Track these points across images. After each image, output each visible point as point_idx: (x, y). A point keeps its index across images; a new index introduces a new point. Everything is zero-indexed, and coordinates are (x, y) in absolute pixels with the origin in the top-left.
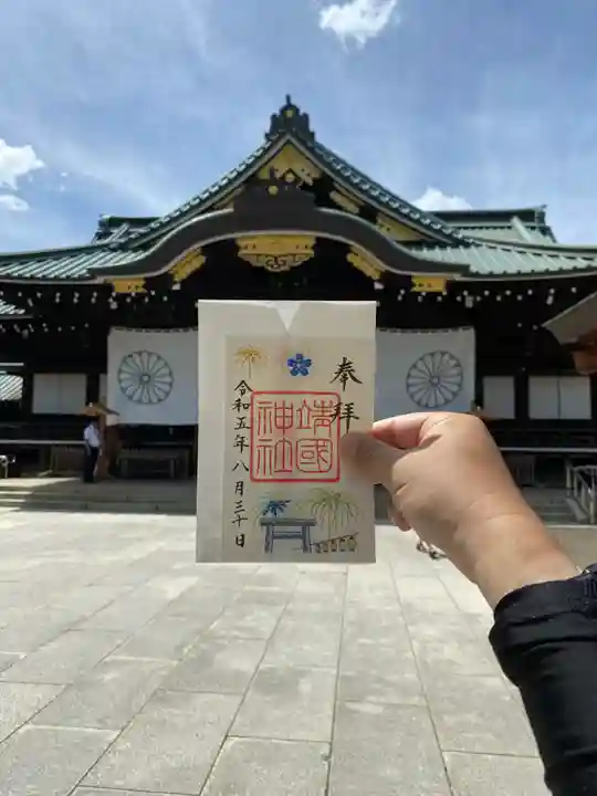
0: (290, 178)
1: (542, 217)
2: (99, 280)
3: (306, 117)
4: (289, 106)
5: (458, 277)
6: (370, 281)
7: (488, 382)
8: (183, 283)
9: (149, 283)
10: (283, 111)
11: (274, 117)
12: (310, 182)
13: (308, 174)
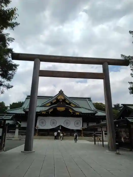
0: (61, 98)
1: (90, 99)
2: (41, 112)
3: (63, 92)
4: (61, 90)
5: (80, 113)
6: (71, 113)
7: (84, 123)
8: (51, 112)
9: (46, 112)
10: (61, 91)
11: (59, 91)
12: (63, 99)
13: (63, 98)
